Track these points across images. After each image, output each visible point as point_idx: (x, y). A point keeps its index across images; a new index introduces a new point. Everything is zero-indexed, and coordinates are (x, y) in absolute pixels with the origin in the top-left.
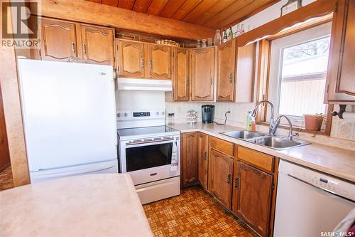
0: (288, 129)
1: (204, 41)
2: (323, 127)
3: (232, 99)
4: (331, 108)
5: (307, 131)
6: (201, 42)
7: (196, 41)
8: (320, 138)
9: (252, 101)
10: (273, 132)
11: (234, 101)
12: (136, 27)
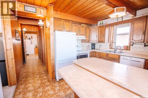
0: (120, 49)
1: (94, 24)
2: (128, 48)
3: (104, 41)
4: (130, 43)
5: (124, 50)
6: (93, 25)
7: (91, 25)
8: (128, 51)
9: (109, 42)
10: (115, 50)
11: (104, 42)
12: (77, 21)
